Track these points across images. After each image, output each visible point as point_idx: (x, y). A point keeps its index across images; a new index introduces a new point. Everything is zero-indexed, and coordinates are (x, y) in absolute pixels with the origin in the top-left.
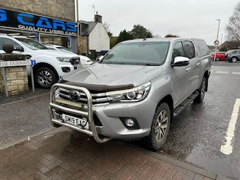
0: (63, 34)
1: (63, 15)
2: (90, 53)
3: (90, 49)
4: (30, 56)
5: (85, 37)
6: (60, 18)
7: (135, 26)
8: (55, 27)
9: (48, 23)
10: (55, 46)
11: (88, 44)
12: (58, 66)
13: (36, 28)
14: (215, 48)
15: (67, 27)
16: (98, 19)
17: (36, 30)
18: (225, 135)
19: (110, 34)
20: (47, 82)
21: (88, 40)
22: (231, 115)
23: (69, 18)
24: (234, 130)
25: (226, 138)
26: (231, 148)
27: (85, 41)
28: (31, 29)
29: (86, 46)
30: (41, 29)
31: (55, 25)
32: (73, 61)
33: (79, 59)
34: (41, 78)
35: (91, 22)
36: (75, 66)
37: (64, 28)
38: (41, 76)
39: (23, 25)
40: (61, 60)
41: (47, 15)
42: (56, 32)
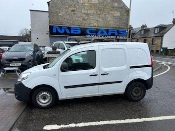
0: (115, 38)
1: (118, 25)
2: (162, 50)
3: (163, 47)
6: (116, 28)
9: (105, 32)
11: (162, 43)
13: (97, 36)
15: (119, 33)
27: (160, 40)
28: (93, 37)
29: (160, 44)
30: (100, 36)
31: (110, 33)
35: (170, 25)
37: (116, 34)
39: (89, 35)
41: (105, 27)
42: (110, 37)
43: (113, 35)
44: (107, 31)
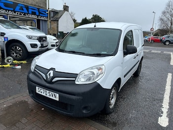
0: (36, 17)
1: (37, 3)
2: (59, 34)
3: (59, 31)
4: (4, 34)
5: (56, 22)
6: (35, 5)
7: (93, 15)
8: (30, 12)
9: (25, 9)
10: (28, 27)
11: (58, 27)
12: (27, 43)
13: (15, 12)
14: (150, 33)
15: (40, 13)
16: (66, 8)
17: (15, 14)
18: (161, 106)
19: (75, 21)
20: (18, 55)
21: (58, 24)
22: (165, 87)
23: (42, 6)
24: (168, 101)
25: (163, 109)
26: (167, 120)
27: (56, 25)
28: (10, 13)
29: (56, 28)
30: (19, 13)
31: (30, 11)
32: (40, 39)
33: (46, 38)
34: (13, 52)
35: (61, 11)
36: (42, 43)
37: (37, 13)
38: (13, 50)
39: (4, 9)
40: (30, 38)
41: (23, 2)
42: (31, 16)
43: (34, 13)
44: (27, 8)
